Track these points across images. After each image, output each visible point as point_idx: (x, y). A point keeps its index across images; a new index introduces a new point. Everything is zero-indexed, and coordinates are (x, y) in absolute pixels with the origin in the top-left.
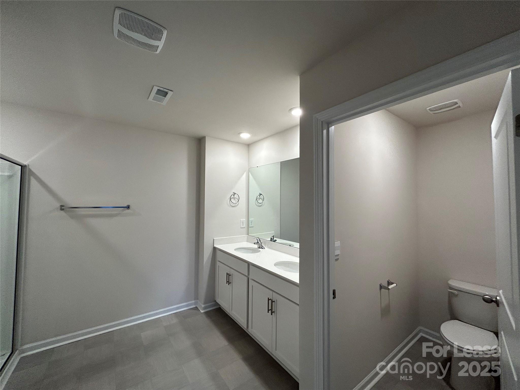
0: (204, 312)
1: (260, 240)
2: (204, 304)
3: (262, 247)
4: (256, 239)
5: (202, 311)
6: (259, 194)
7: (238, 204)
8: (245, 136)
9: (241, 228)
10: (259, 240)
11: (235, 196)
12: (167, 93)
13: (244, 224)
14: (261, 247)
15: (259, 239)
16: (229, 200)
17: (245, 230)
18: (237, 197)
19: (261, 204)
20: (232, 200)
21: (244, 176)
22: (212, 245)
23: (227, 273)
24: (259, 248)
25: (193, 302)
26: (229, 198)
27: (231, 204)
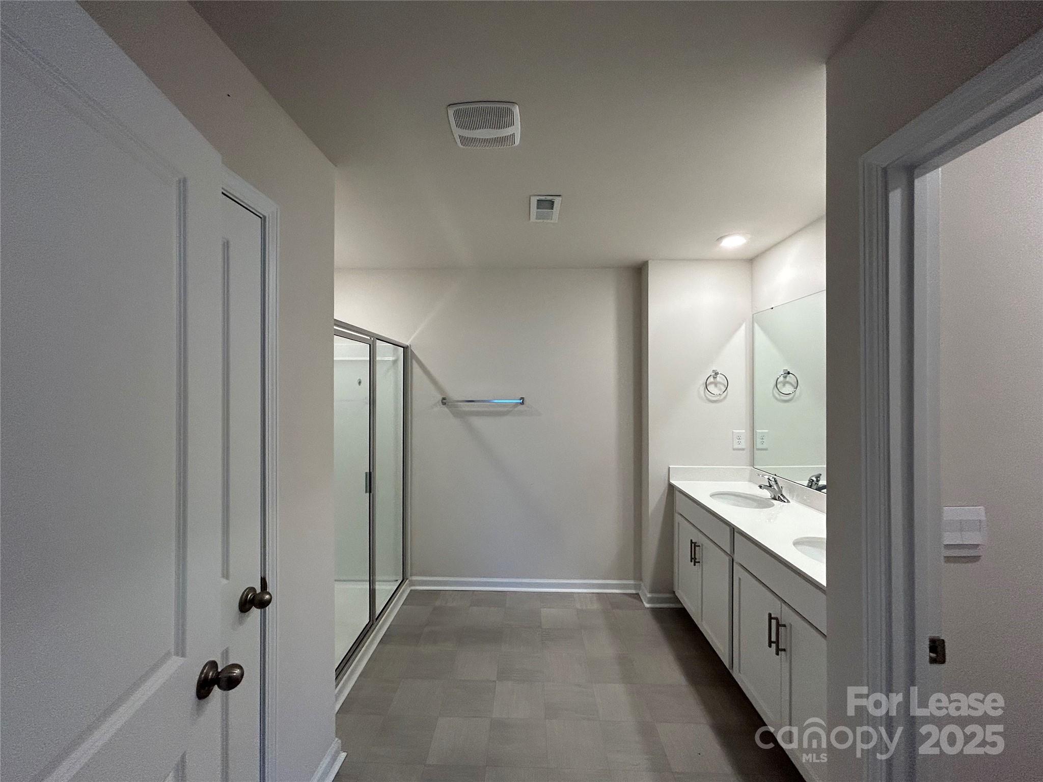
0: (651, 608)
1: (775, 481)
2: (651, 592)
3: (782, 498)
4: (767, 477)
5: (647, 605)
6: (782, 371)
7: (725, 398)
8: (734, 242)
9: (734, 449)
10: (773, 480)
11: (718, 378)
12: (552, 203)
13: (743, 441)
14: (779, 497)
15: (775, 479)
16: (702, 388)
17: (745, 455)
18: (721, 381)
19: (787, 398)
20: (711, 388)
21: (742, 332)
22: (667, 479)
23: (691, 540)
24: (774, 499)
25: (632, 582)
26: (703, 384)
27: (707, 396)
